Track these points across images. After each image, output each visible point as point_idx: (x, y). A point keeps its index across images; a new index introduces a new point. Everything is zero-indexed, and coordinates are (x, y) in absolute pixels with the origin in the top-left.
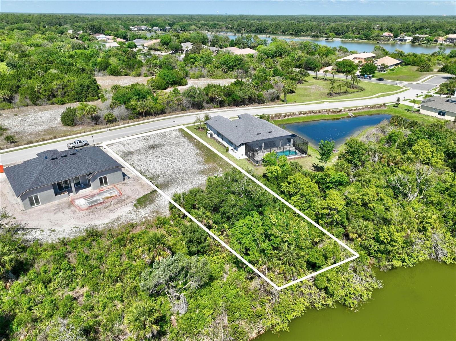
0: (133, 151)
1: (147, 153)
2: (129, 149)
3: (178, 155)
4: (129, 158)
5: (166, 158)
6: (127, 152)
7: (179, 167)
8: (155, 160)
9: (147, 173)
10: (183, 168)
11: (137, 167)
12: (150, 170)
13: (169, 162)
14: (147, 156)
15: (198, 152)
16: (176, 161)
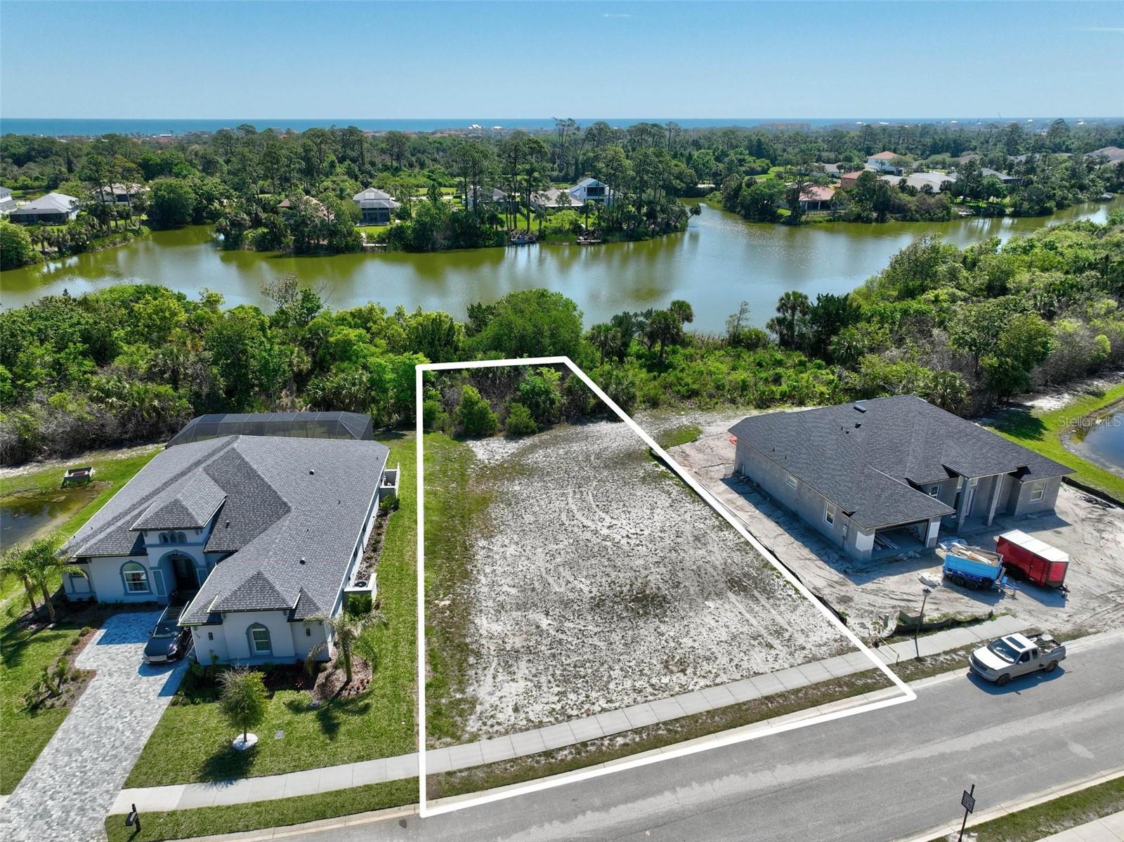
0: (730, 594)
1: (673, 573)
2: (751, 611)
3: (561, 537)
4: (737, 557)
5: (605, 532)
6: (756, 593)
7: (578, 496)
8: (646, 533)
9: (675, 493)
10: (570, 490)
11: (706, 512)
12: (664, 501)
13: (603, 515)
14: (674, 554)
15: (482, 543)
16: (578, 515)
